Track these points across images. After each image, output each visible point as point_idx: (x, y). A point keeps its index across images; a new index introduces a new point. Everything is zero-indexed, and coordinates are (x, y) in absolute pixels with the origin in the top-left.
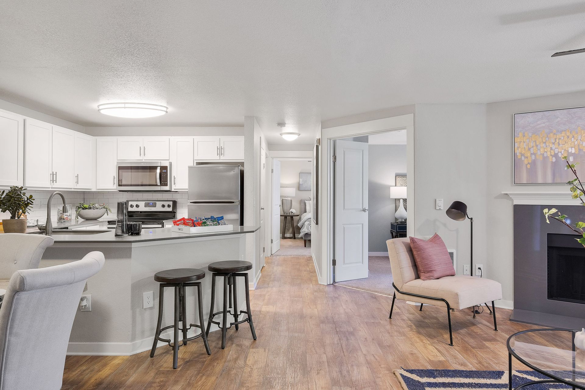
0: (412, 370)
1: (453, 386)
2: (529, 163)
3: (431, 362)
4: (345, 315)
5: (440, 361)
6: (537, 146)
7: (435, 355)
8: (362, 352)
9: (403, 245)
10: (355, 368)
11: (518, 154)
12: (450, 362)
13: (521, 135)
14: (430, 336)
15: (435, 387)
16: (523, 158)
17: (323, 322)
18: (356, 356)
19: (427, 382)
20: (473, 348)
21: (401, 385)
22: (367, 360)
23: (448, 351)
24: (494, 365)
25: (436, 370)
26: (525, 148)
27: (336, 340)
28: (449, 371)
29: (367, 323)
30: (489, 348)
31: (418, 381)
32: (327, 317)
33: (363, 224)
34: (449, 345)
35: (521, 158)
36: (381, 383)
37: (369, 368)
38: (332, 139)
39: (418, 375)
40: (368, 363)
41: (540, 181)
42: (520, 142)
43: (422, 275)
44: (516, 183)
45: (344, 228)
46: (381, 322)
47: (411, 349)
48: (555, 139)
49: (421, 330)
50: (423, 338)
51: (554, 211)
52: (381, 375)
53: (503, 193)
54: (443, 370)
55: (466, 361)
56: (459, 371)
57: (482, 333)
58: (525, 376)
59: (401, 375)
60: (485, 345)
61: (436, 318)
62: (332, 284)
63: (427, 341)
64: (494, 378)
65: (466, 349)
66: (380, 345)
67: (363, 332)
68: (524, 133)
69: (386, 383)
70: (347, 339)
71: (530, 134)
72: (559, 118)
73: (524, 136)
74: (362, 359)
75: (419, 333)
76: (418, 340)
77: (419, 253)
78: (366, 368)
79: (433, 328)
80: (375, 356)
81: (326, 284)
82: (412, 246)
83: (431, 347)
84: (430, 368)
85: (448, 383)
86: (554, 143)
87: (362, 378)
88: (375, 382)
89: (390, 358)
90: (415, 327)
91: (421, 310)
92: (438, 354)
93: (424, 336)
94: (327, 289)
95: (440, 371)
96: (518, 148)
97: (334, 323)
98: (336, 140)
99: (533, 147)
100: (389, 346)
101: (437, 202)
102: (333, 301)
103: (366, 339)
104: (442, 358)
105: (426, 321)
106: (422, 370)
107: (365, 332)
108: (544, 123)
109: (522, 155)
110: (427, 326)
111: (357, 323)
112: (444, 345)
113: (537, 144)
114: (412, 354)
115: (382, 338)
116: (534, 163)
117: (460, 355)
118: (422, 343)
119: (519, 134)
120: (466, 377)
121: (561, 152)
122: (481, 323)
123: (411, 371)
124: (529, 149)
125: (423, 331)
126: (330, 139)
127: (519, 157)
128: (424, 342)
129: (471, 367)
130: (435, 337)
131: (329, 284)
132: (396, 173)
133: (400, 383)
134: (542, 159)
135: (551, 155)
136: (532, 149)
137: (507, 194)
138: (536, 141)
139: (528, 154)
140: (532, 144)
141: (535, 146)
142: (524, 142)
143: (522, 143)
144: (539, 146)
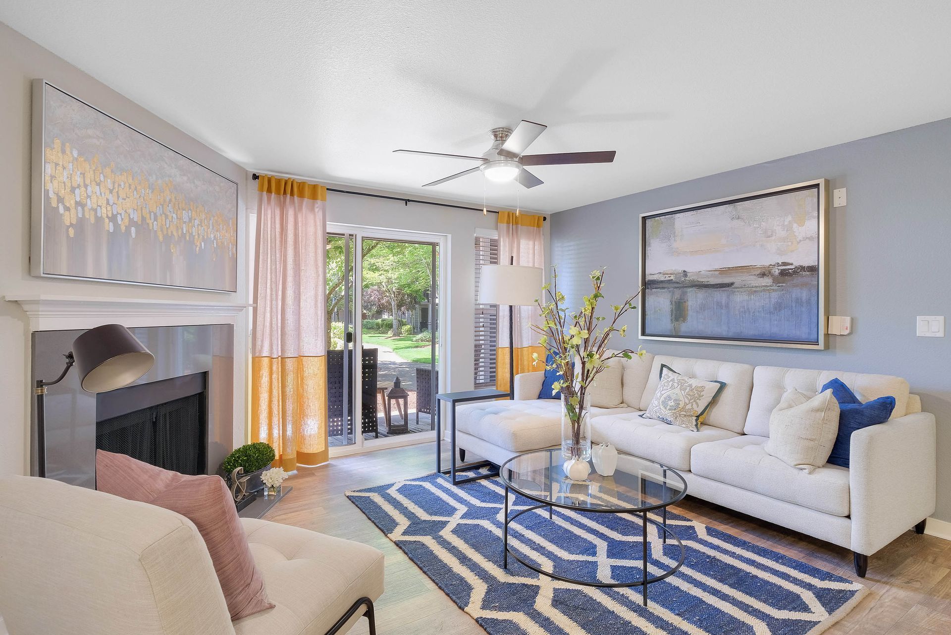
2: (71, 224)
6: (86, 186)
11: (52, 195)
13: (58, 143)
16: (61, 208)
26: (64, 183)
35: (56, 205)
41: (89, 271)
42: (57, 164)
44: (47, 272)
48: (114, 183)
53: (10, 296)
68: (63, 144)
71: (75, 152)
72: (118, 139)
73: (63, 152)
86: (111, 191)
96: (53, 177)
99: (79, 186)
109: (60, 200)
113: (86, 182)
116: (80, 225)
119: (54, 142)
121: (121, 214)
124: (73, 190)
127: (54, 202)
134: (93, 220)
135: (107, 217)
136: (77, 191)
137: (16, 301)
138: (84, 174)
139: (70, 202)
140: (78, 179)
141: (82, 184)
142: (64, 168)
143: (60, 168)
144: (89, 189)
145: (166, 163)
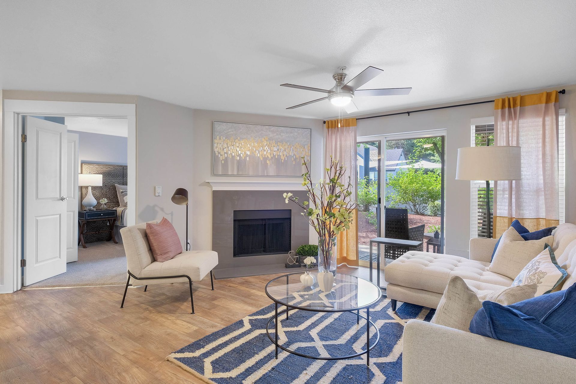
0: (182, 349)
1: (221, 347)
2: (223, 160)
3: (190, 335)
4: (67, 321)
5: (196, 331)
6: (228, 147)
7: (188, 327)
8: (119, 354)
9: (139, 232)
10: (124, 374)
11: (216, 152)
12: (203, 328)
13: (218, 137)
14: (171, 312)
15: (210, 356)
16: (219, 155)
17: (41, 339)
18: (115, 361)
19: (201, 354)
20: (209, 309)
21: (182, 369)
22: (131, 360)
23: (194, 320)
24: (232, 318)
25: (200, 340)
26: (220, 148)
27: (76, 353)
28: (209, 336)
29: (100, 321)
30: (219, 305)
31: (193, 357)
32: (43, 331)
33: (60, 215)
34: (191, 313)
35: (218, 155)
36: (163, 377)
37: (139, 367)
38: (21, 113)
39: (189, 352)
40: (134, 362)
41: (230, 173)
42: (218, 143)
43: (159, 258)
44: (214, 174)
45: (37, 221)
46: (116, 315)
47: (164, 330)
48: (239, 144)
49: (158, 309)
50: (166, 316)
51: (290, 194)
52: (157, 369)
53: (207, 181)
54: (205, 338)
55: (213, 323)
56: (216, 332)
57: (205, 295)
58: (255, 317)
59: (175, 358)
60: (214, 304)
61: (163, 294)
62: (20, 290)
63: (172, 318)
64: (241, 328)
65: (206, 313)
66: (131, 337)
67: (103, 332)
68: (220, 137)
69: (167, 374)
70: (92, 348)
71: (224, 138)
72: (241, 130)
73: (220, 139)
74: (124, 362)
75: (160, 312)
76: (164, 320)
77: (156, 237)
78: (137, 369)
79: (168, 304)
80: (135, 351)
81: (12, 292)
82: (148, 231)
83: (178, 322)
84: (193, 341)
85: (216, 347)
86: (238, 147)
87: (140, 381)
88: (156, 379)
89: (152, 347)
90: (152, 308)
91: (145, 291)
92: (189, 325)
93: (166, 314)
94: (16, 297)
95: (202, 339)
96: (216, 147)
97: (58, 335)
98: (26, 116)
99: (226, 148)
100: (142, 336)
101: (157, 189)
102: (37, 310)
103: (112, 338)
104: (195, 328)
105: (157, 299)
106: (189, 346)
107: (106, 331)
108: (233, 131)
109: (219, 153)
110: (161, 304)
111: (89, 324)
112: (188, 315)
113: (228, 146)
114: (168, 334)
115: (128, 330)
116: (226, 160)
117: (206, 319)
118: (169, 321)
119: (217, 137)
120: (224, 335)
121: (242, 153)
122: (200, 287)
123: (182, 351)
124: (223, 149)
125: (162, 309)
126: (18, 114)
127: (217, 154)
128: (170, 320)
129: (220, 326)
130: (175, 311)
131: (15, 290)
132: (81, 160)
133: (180, 367)
134: (231, 157)
135: (237, 155)
136: (225, 149)
137: (208, 182)
138: (227, 144)
139: (222, 153)
140: (225, 146)
141: (227, 147)
142: (220, 144)
143: (219, 144)
144: (229, 147)
145: (264, 131)
